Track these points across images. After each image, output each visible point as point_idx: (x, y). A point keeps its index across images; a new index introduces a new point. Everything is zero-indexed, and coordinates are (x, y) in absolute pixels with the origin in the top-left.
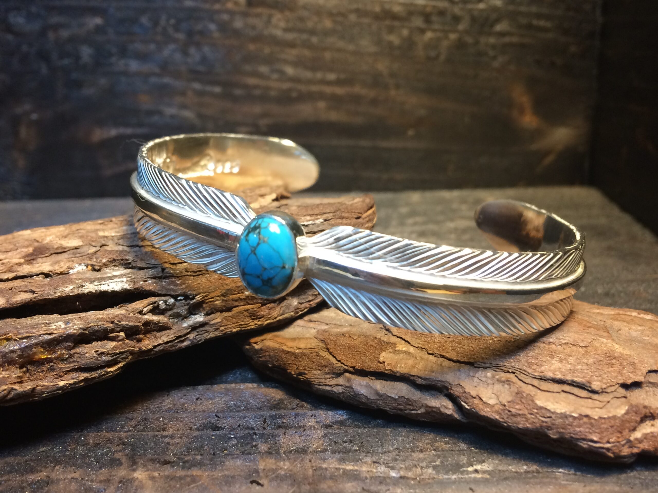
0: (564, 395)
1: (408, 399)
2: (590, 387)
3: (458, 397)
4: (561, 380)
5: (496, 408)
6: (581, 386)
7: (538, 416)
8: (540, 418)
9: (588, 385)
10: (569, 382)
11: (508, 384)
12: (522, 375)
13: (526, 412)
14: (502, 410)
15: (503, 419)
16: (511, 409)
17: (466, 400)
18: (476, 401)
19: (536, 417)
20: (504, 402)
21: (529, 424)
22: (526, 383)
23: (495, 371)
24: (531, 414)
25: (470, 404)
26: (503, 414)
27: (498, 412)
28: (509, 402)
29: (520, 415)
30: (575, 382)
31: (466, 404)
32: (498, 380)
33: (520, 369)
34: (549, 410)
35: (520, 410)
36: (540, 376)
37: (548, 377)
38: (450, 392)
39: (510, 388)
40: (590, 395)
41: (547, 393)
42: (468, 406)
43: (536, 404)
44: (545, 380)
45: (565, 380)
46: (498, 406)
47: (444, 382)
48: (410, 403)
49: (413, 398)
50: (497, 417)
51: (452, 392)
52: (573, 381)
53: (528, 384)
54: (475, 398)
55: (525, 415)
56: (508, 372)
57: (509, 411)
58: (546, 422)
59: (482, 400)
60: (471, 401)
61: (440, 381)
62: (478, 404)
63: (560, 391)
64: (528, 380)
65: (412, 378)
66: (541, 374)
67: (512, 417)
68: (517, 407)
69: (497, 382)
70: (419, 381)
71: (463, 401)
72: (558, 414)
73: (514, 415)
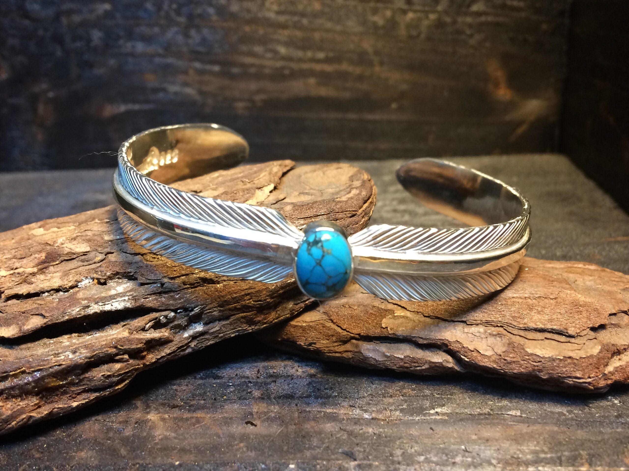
0: (547, 341)
1: (413, 358)
2: (567, 333)
3: (458, 351)
4: (542, 329)
5: (493, 358)
6: (560, 333)
7: (530, 361)
8: (532, 363)
9: (565, 331)
10: (550, 330)
11: (499, 337)
12: (509, 327)
13: (519, 360)
14: (498, 359)
15: (500, 367)
16: (506, 358)
17: (465, 354)
18: (475, 354)
19: (528, 362)
20: (499, 352)
21: (523, 369)
22: (514, 334)
23: (486, 326)
24: (524, 360)
25: (469, 357)
26: (499, 363)
27: (494, 362)
28: (504, 352)
29: (514, 362)
30: (554, 330)
31: (466, 357)
32: (490, 334)
33: (507, 323)
34: (538, 356)
35: (514, 358)
36: (525, 327)
37: (531, 328)
38: (450, 349)
39: (502, 340)
40: (568, 339)
41: (533, 341)
42: (468, 358)
43: (527, 351)
44: (529, 330)
45: (546, 329)
46: (495, 356)
47: (443, 340)
48: (415, 361)
49: (417, 356)
50: (495, 366)
51: (451, 348)
52: (552, 329)
53: (516, 335)
54: (473, 351)
55: (519, 362)
56: (497, 326)
57: (505, 360)
58: (537, 366)
59: (480, 353)
60: (470, 354)
61: (440, 339)
62: (476, 356)
63: (543, 338)
64: (515, 332)
65: (414, 339)
66: (525, 326)
67: (508, 365)
68: (511, 356)
69: (489, 336)
70: (421, 341)
71: (462, 355)
72: (546, 358)
73: (510, 363)
